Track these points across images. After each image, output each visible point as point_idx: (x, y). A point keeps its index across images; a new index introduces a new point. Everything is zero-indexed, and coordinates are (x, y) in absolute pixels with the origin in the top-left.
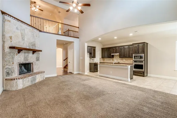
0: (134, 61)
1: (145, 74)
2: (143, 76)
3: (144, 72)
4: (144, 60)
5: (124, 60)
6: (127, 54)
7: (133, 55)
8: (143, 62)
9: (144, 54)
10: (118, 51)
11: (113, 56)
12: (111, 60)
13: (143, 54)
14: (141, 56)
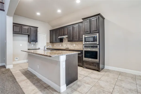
0: (84, 46)
1: (101, 66)
2: (98, 71)
3: (98, 64)
4: (99, 44)
5: (74, 45)
6: (76, 36)
7: (84, 36)
8: (97, 47)
9: (99, 32)
10: (66, 33)
11: (61, 40)
12: (61, 45)
13: (98, 34)
14: (94, 37)
